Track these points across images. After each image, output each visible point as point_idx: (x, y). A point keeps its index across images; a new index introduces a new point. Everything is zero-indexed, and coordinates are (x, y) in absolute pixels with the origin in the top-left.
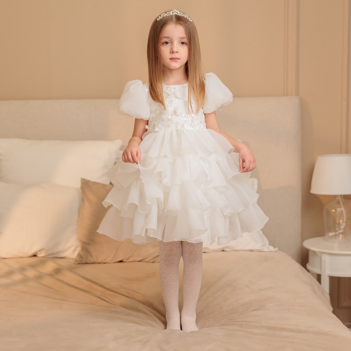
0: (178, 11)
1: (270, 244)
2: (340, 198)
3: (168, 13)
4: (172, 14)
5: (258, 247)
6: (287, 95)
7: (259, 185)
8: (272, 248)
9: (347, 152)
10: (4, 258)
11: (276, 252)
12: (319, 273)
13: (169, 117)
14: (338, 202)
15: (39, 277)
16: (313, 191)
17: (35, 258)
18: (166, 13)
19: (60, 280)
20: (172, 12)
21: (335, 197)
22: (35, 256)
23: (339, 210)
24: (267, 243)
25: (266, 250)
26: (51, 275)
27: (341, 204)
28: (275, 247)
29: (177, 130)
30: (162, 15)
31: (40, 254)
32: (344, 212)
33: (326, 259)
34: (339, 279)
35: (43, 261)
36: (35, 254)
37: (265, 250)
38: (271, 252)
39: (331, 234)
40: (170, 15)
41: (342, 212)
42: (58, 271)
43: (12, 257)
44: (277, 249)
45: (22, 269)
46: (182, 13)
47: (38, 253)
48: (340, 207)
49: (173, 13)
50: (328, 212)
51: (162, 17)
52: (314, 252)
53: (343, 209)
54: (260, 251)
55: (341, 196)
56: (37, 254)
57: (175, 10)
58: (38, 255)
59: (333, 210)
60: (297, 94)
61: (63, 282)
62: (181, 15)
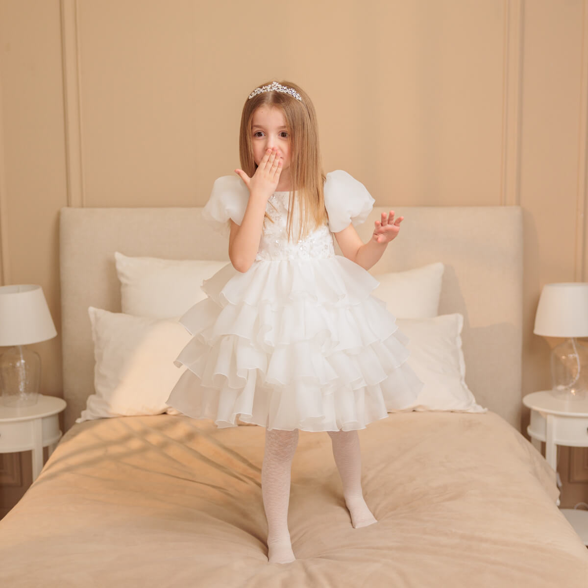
0: (280, 85)
1: (478, 403)
2: (572, 341)
3: (264, 88)
4: (269, 90)
5: (460, 406)
6: (505, 205)
7: (466, 322)
8: (480, 409)
9: (583, 280)
10: (125, 416)
11: (485, 413)
12: (544, 440)
13: (277, 242)
14: (571, 347)
15: (164, 445)
16: (538, 331)
17: (164, 416)
18: (261, 87)
19: (191, 449)
20: (270, 86)
21: (566, 339)
22: (165, 413)
23: (571, 356)
24: (474, 401)
25: (471, 411)
26: (180, 442)
27: (575, 348)
28: (484, 407)
29: (289, 262)
30: (255, 91)
31: (171, 412)
32: (578, 361)
33: (553, 422)
34: (570, 449)
35: (174, 423)
36: (164, 412)
37: (469, 411)
38: (478, 413)
39: (561, 388)
40: (266, 91)
41: (575, 359)
42: (191, 436)
43: (134, 414)
44: (486, 409)
45: (145, 433)
46: (285, 88)
47: (169, 410)
48: (573, 353)
49: (271, 88)
50: (558, 359)
51: (256, 94)
52: (537, 413)
53: (577, 356)
54: (463, 412)
55: (574, 338)
56: (167, 411)
57: (275, 83)
58: (168, 413)
59: (564, 357)
60: (518, 203)
61: (195, 452)
62: (283, 91)
